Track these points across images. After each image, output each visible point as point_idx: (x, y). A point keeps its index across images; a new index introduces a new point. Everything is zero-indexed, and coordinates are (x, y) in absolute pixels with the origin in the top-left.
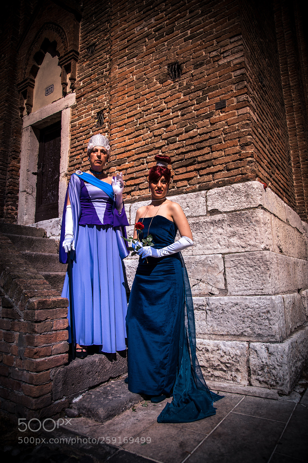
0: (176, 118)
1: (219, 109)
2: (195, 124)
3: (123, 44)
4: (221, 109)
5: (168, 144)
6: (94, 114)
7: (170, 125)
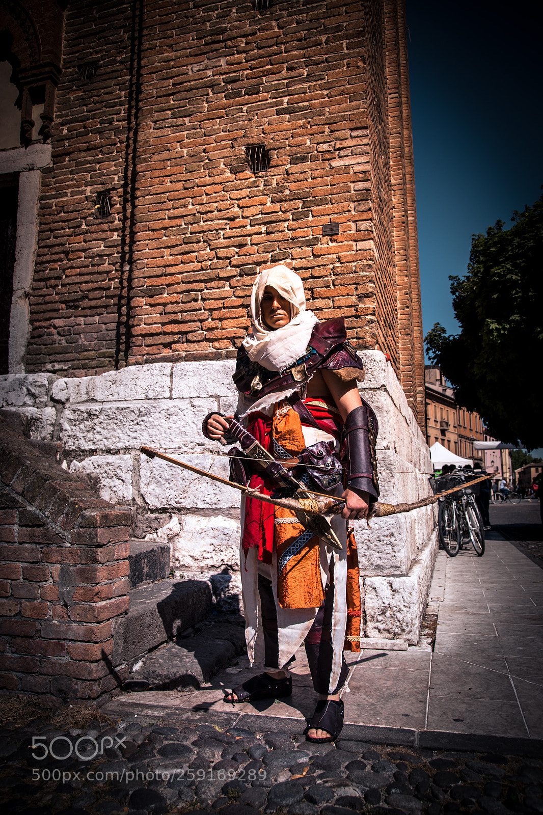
0: (257, 236)
1: (328, 235)
2: (289, 251)
3: (165, 87)
4: (331, 235)
5: (241, 275)
6: (90, 192)
7: (246, 245)
